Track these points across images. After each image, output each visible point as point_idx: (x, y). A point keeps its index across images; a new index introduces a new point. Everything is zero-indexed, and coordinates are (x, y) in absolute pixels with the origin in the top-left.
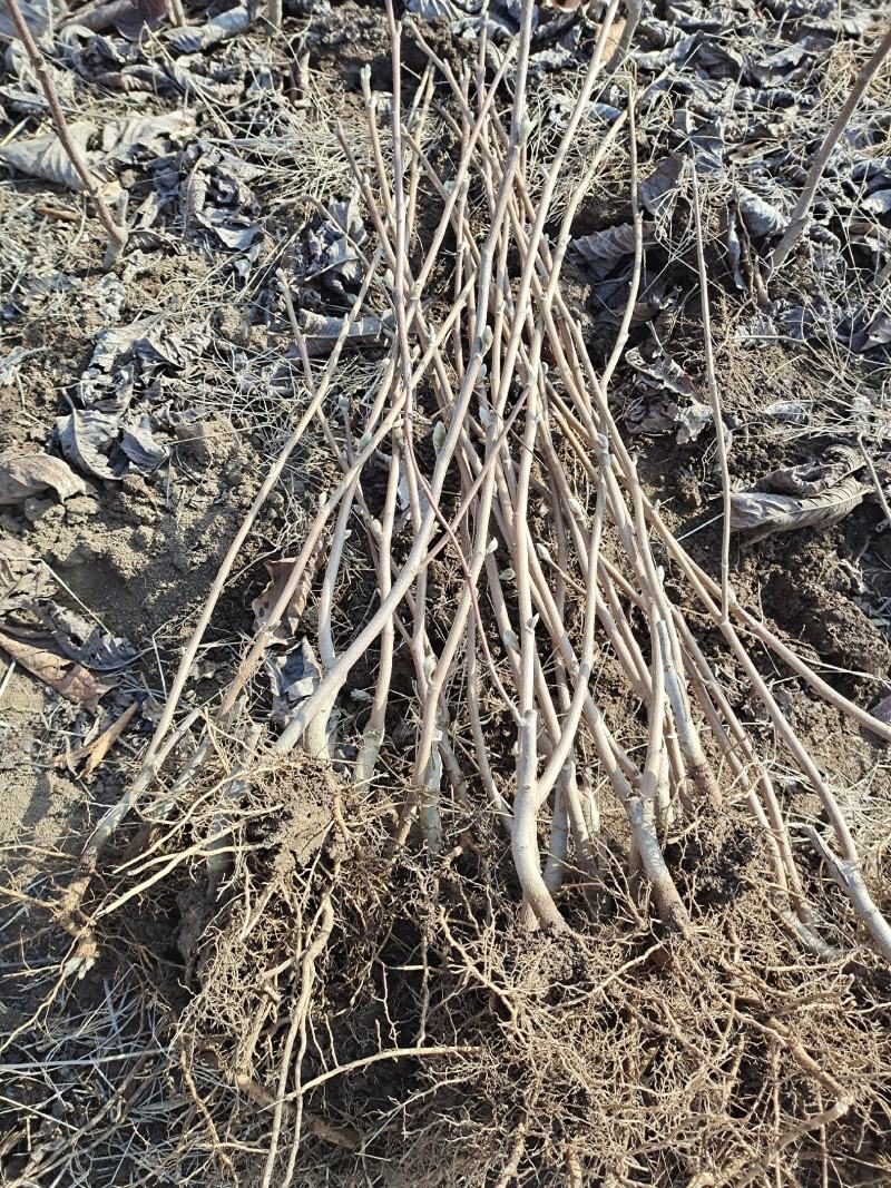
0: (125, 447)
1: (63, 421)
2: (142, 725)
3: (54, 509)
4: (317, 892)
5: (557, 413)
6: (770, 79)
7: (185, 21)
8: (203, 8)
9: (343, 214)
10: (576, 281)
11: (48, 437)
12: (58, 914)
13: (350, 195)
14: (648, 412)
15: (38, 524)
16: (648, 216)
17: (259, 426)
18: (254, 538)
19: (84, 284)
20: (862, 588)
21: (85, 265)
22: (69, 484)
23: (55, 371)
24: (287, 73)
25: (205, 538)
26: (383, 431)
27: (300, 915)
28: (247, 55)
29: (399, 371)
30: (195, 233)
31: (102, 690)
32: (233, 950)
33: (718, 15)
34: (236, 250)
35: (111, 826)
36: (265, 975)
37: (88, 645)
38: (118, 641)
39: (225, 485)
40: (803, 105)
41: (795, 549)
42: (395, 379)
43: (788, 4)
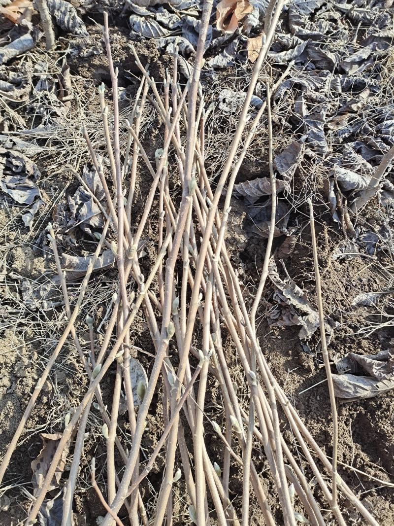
6: (351, 68)
9: (91, 181)
14: (281, 313)
16: (280, 177)
18: (33, 417)
24: (57, 80)
26: (109, 363)
33: (320, 26)
34: (24, 204)
39: (14, 379)
40: (371, 88)
43: (361, 16)
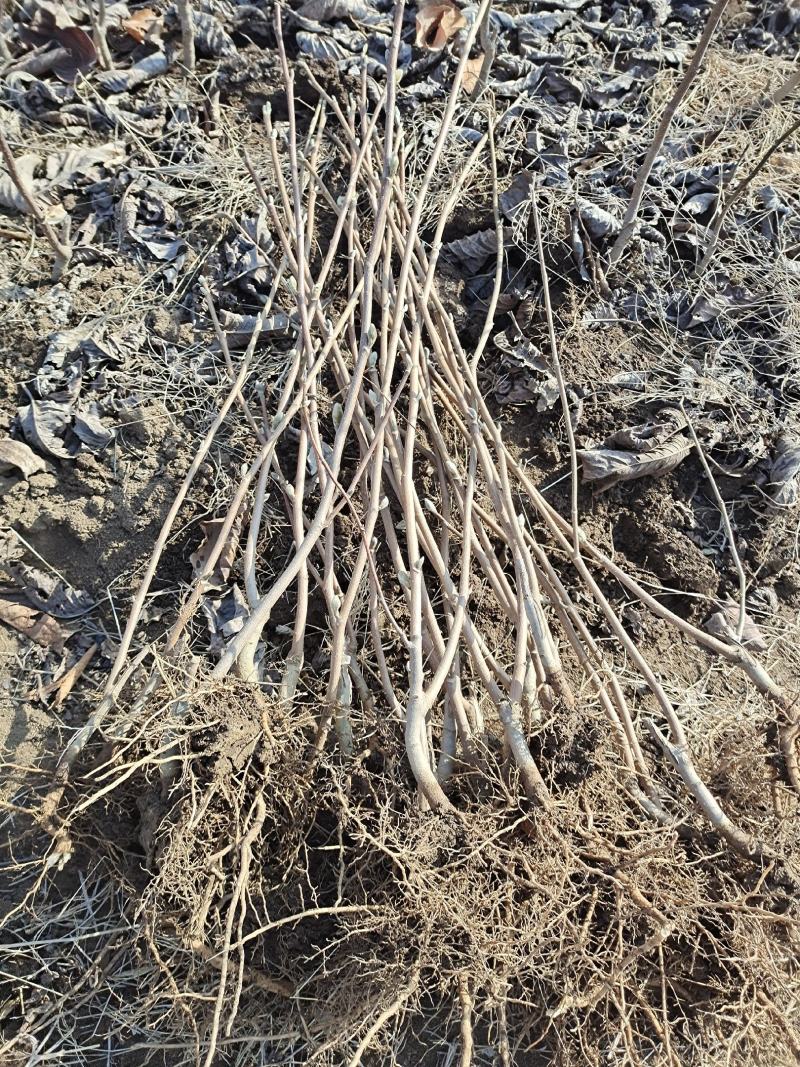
0: (77, 431)
1: (24, 411)
2: (102, 663)
3: (20, 484)
4: (252, 790)
5: (438, 389)
6: (607, 102)
7: (113, 65)
8: (127, 53)
9: (253, 229)
10: (452, 278)
11: (12, 424)
12: (39, 818)
13: (259, 212)
14: (513, 385)
15: (7, 498)
16: (507, 223)
17: (190, 409)
18: (189, 503)
19: (36, 294)
20: (693, 524)
21: (37, 277)
22: (31, 464)
23: (15, 369)
24: (201, 109)
25: (148, 504)
26: (293, 411)
27: (238, 810)
28: (167, 92)
29: (304, 359)
30: (128, 246)
31: (67, 635)
32: (184, 839)
33: (562, 49)
34: (164, 260)
35: (80, 744)
36: (211, 858)
37: (53, 598)
38: (78, 593)
39: (163, 460)
40: (634, 124)
41: (639, 494)
42: (301, 366)
43: (620, 38)
